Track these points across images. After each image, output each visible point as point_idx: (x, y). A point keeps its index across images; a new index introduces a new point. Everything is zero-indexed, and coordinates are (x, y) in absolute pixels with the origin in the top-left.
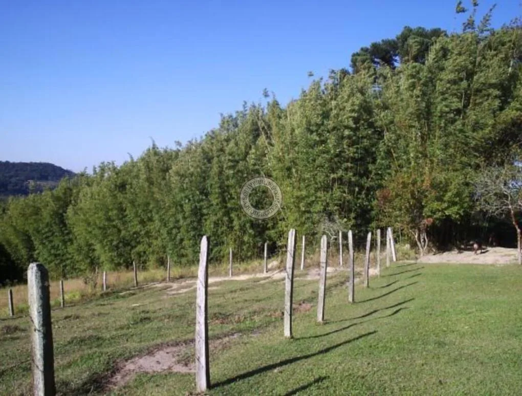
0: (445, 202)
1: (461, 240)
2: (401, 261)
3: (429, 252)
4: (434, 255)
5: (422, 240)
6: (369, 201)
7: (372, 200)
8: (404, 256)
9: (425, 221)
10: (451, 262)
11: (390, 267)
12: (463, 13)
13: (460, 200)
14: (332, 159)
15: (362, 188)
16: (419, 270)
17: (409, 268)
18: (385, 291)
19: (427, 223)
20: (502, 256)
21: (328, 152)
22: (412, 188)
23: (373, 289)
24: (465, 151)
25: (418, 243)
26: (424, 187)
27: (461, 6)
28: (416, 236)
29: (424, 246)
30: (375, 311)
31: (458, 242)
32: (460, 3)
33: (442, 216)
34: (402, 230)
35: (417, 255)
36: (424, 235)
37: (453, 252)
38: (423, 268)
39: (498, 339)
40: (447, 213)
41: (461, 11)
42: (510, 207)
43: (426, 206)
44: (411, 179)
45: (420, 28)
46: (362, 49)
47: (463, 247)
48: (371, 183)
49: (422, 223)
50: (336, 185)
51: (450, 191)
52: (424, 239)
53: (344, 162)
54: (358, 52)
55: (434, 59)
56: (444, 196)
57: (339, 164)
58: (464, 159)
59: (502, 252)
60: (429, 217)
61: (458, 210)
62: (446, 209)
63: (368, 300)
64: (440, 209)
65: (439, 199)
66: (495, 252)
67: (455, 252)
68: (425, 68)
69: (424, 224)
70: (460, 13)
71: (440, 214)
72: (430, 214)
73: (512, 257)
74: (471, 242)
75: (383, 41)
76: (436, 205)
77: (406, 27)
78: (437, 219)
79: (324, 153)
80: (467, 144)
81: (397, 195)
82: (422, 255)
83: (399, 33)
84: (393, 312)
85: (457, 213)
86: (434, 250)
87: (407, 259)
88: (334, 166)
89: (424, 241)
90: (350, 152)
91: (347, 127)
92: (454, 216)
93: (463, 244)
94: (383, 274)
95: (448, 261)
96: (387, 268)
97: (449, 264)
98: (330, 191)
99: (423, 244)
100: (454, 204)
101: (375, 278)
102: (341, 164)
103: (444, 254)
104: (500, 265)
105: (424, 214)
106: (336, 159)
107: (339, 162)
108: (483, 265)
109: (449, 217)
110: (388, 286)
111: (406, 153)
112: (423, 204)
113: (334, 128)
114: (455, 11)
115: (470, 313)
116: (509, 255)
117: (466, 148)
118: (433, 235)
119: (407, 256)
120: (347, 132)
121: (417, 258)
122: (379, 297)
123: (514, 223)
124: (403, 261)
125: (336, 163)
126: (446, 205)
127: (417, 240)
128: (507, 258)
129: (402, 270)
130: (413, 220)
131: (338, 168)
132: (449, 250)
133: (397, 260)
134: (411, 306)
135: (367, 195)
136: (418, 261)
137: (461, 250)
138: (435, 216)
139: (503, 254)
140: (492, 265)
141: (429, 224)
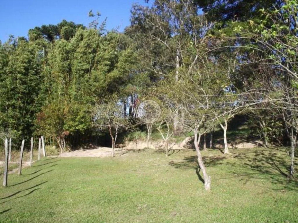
0: (77, 121)
1: (85, 143)
2: (48, 157)
3: (66, 150)
4: (69, 152)
5: (62, 144)
6: (33, 119)
7: (35, 118)
8: (51, 154)
9: (64, 132)
10: (78, 156)
11: (40, 160)
12: (92, 17)
13: (85, 121)
14: (8, 92)
15: (27, 111)
16: (58, 162)
17: (52, 161)
18: (31, 177)
19: (65, 134)
20: (105, 152)
21: (5, 87)
22: (58, 113)
23: (24, 176)
24: (89, 93)
25: (60, 145)
26: (64, 113)
27: (92, 13)
28: (59, 141)
29: (63, 147)
30: (19, 192)
31: (83, 145)
32: (91, 11)
33: (75, 130)
34: (51, 137)
35: (59, 153)
36: (63, 141)
37: (80, 150)
38: (60, 160)
39: (87, 207)
40: (77, 128)
41: (91, 16)
42: (109, 125)
43: (66, 124)
44: (57, 107)
45: (72, 22)
46: (36, 28)
47: (86, 147)
48: (35, 109)
49: (63, 134)
50: (10, 108)
51: (79, 115)
52: (64, 143)
53: (17, 94)
54: (34, 29)
55: (76, 39)
56: (76, 118)
57: (13, 96)
58: (88, 98)
59: (105, 150)
60: (67, 130)
61: (84, 126)
62: (77, 126)
63: (17, 184)
64: (74, 125)
65: (73, 120)
66: (102, 150)
67: (81, 150)
68: (70, 44)
69: (64, 134)
70: (91, 17)
71: (74, 128)
72: (67, 128)
73: (110, 153)
74: (90, 145)
75: (50, 25)
76: (71, 123)
77: (64, 20)
78: (71, 131)
79: (3, 87)
80: (90, 90)
81: (49, 117)
82: (61, 152)
83: (59, 23)
84: (30, 192)
85: (83, 128)
86: (69, 149)
87: (52, 155)
88: (10, 96)
89: (63, 144)
90: (22, 88)
91: (19, 72)
92: (81, 130)
93: (86, 146)
94: (34, 165)
95: (76, 155)
96: (38, 161)
97: (76, 158)
98: (6, 112)
99: (62, 146)
100: (82, 123)
101: (28, 168)
102: (15, 95)
103: (75, 151)
104: (103, 157)
105: (64, 129)
106: (11, 93)
107: (13, 94)
108: (94, 158)
109: (78, 130)
110: (35, 173)
111: (56, 92)
112: (64, 122)
113: (11, 72)
114: (88, 15)
115: (77, 190)
116: (109, 152)
117: (90, 91)
118: (69, 141)
119: (52, 153)
120: (19, 75)
121: (58, 154)
122: (26, 182)
123: (111, 134)
124: (50, 156)
125: (11, 95)
126: (77, 123)
127: (59, 143)
128: (108, 153)
129: (47, 162)
130: (57, 132)
131: (12, 98)
132: (78, 149)
133: (46, 156)
134: (43, 186)
135: (31, 116)
136: (59, 156)
137: (84, 149)
138: (71, 130)
139: (106, 151)
140: (99, 158)
141: (67, 134)
